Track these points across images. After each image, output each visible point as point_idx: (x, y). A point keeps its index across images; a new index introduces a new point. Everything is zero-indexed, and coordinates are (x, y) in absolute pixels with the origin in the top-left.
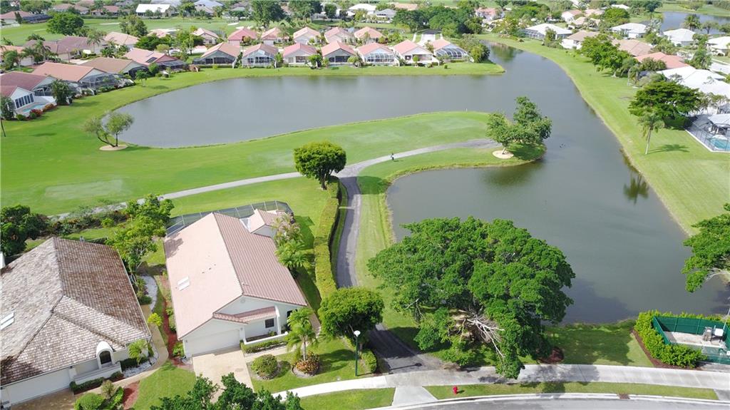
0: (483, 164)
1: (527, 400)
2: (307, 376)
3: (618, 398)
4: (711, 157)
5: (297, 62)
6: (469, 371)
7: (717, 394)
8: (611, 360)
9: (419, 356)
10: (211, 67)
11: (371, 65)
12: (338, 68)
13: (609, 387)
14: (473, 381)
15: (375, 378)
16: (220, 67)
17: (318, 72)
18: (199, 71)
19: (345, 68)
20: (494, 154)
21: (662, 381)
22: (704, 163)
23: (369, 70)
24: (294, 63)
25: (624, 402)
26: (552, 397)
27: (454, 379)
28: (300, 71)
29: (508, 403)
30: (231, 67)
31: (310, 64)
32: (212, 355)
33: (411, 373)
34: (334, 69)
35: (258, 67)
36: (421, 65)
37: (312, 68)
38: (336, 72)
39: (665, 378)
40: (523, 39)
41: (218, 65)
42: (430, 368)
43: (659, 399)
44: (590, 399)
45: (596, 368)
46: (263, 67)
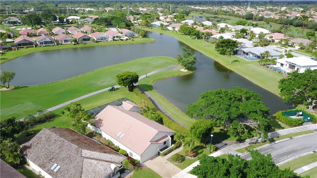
0: (179, 74)
1: (268, 146)
2: (193, 158)
3: (290, 139)
4: (250, 63)
5: (65, 42)
6: (243, 142)
7: (313, 131)
8: (279, 129)
9: (223, 142)
10: (23, 48)
11: (100, 41)
12: (86, 44)
13: (285, 137)
14: (246, 145)
15: (216, 152)
16: (27, 47)
17: (77, 46)
18: (17, 50)
19: (89, 43)
20: (181, 70)
21: (297, 131)
22: (250, 65)
23: (100, 44)
24: (64, 43)
25: (292, 140)
26: (273, 144)
27: (241, 146)
28: (69, 46)
29: (263, 148)
30: (33, 47)
31: (73, 43)
32: (150, 160)
33: (226, 148)
34: (85, 44)
35: (48, 46)
36: (122, 40)
37: (74, 44)
38: (85, 45)
39: (296, 130)
40: (152, 28)
41: (26, 46)
42: (230, 145)
43: (300, 136)
44: (284, 141)
45: (277, 132)
46: (50, 46)
